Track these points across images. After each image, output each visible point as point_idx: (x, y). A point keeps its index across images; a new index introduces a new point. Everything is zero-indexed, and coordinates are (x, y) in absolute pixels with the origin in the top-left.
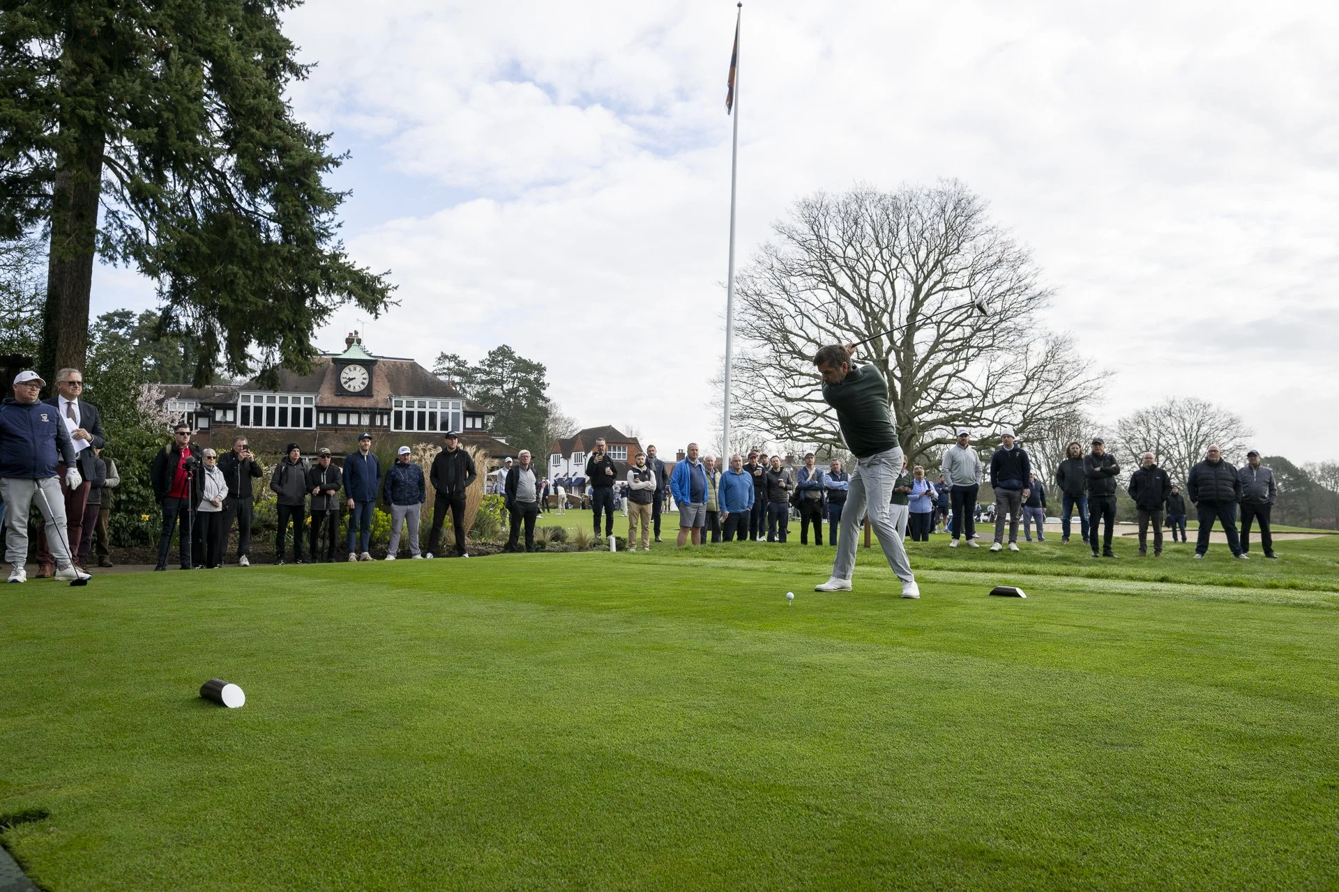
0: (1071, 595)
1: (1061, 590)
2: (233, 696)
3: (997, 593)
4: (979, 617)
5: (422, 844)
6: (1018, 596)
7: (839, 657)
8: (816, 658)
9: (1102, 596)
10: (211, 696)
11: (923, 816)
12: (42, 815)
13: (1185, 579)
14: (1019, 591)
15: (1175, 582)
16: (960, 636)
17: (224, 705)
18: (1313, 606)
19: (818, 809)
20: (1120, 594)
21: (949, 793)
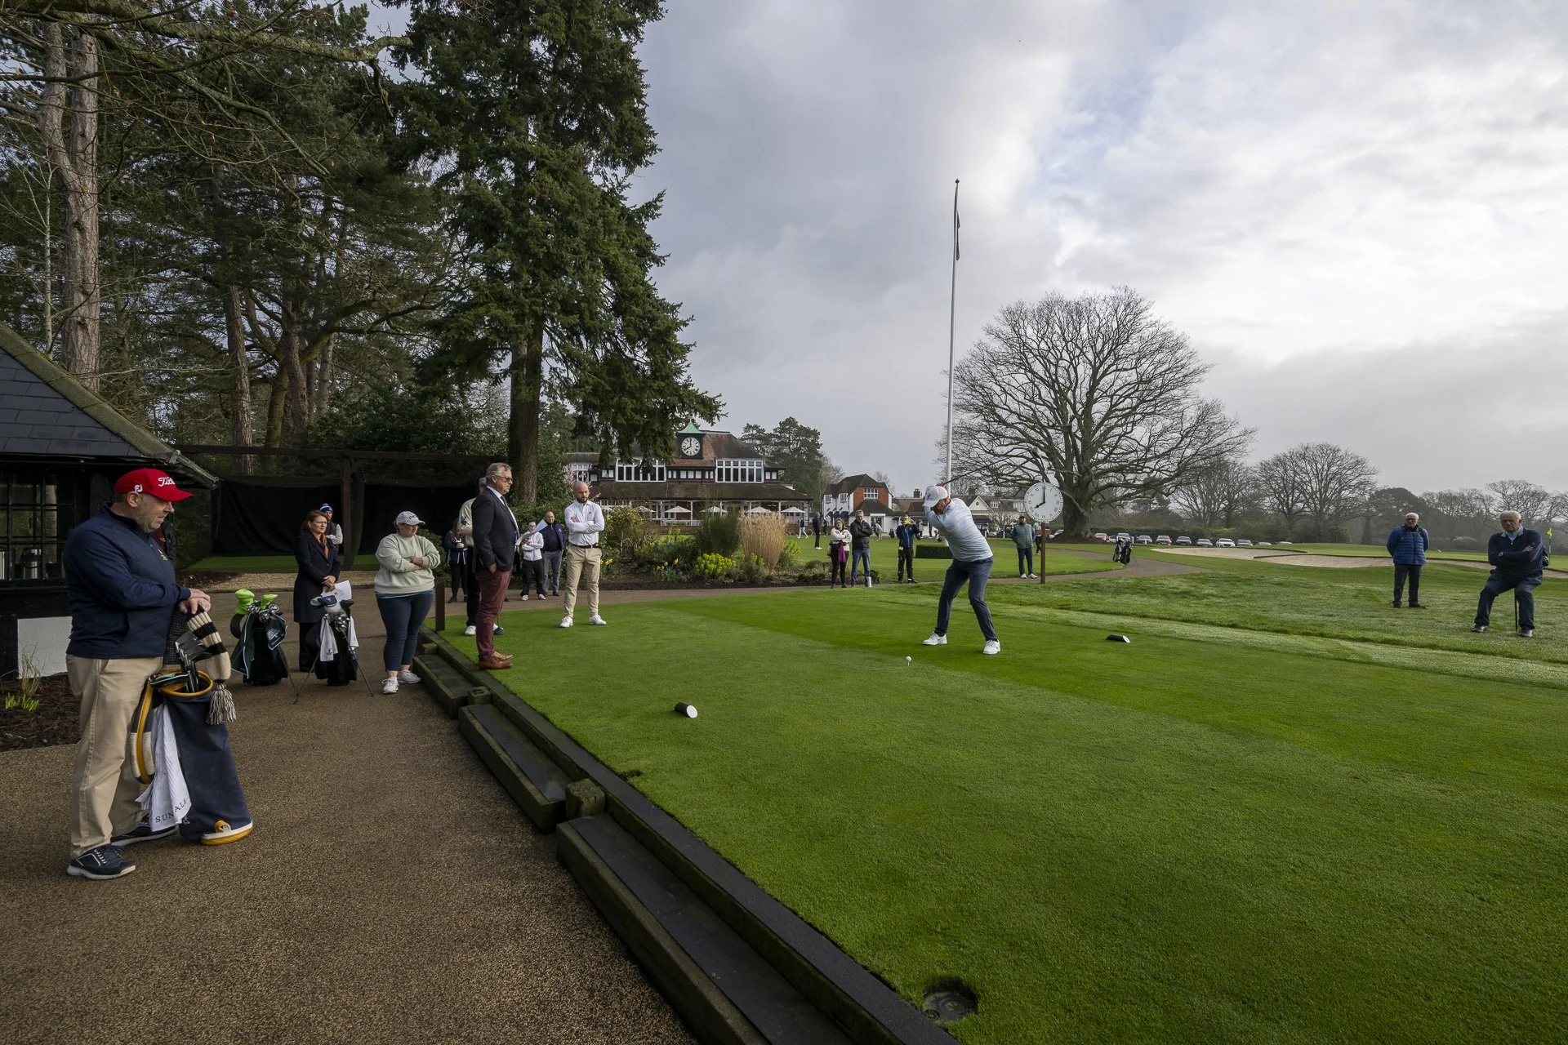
0: (1162, 640)
1: (1156, 636)
2: (692, 712)
3: (1112, 639)
4: (1089, 661)
5: (797, 795)
6: (1124, 641)
7: (995, 694)
8: (982, 694)
9: (1181, 643)
10: (681, 711)
11: (1010, 794)
12: (639, 774)
13: (1249, 625)
14: (1125, 638)
15: (1243, 628)
16: (1072, 678)
17: (688, 716)
18: (1318, 656)
19: (964, 789)
20: (1193, 640)
21: (1026, 783)
